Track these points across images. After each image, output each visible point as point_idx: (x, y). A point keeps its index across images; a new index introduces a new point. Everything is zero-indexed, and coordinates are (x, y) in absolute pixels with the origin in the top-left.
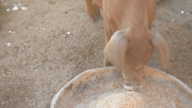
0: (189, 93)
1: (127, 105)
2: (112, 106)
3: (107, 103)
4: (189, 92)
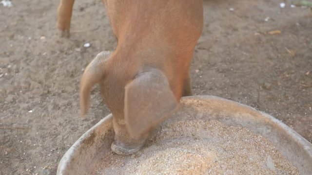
0: (296, 143)
1: (189, 166)
2: (164, 168)
3: (156, 165)
4: (296, 140)
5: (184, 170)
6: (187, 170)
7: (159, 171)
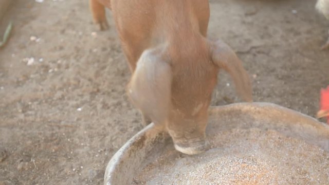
2: (217, 178)
3: (209, 173)
5: (238, 181)
6: (241, 181)
7: (212, 180)
